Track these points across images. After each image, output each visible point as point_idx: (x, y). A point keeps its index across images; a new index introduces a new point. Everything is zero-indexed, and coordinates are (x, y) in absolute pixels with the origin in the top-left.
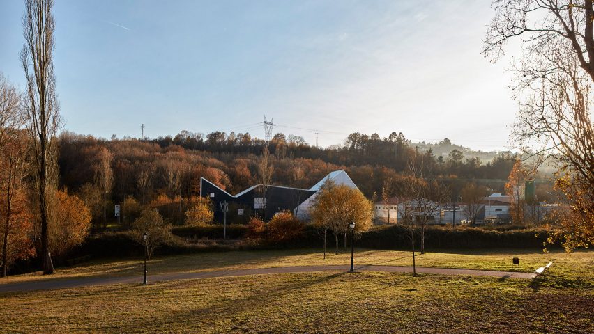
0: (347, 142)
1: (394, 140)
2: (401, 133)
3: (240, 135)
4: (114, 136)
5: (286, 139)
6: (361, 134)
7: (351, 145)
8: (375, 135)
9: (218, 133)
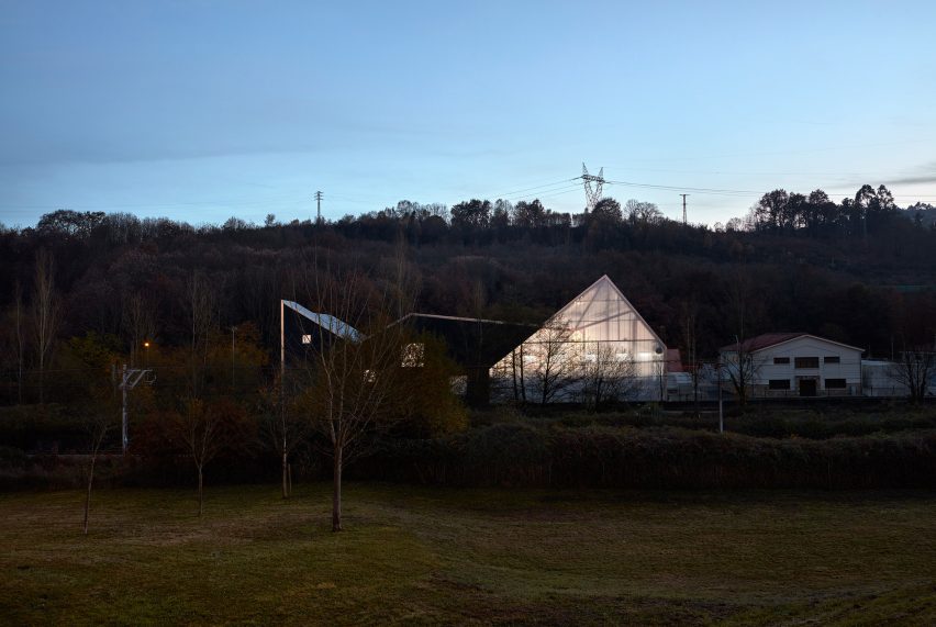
0: (760, 211)
1: (865, 202)
2: (882, 187)
3: (522, 205)
4: (271, 218)
5: (622, 209)
6: (788, 193)
7: (768, 215)
8: (818, 195)
9: (475, 203)
